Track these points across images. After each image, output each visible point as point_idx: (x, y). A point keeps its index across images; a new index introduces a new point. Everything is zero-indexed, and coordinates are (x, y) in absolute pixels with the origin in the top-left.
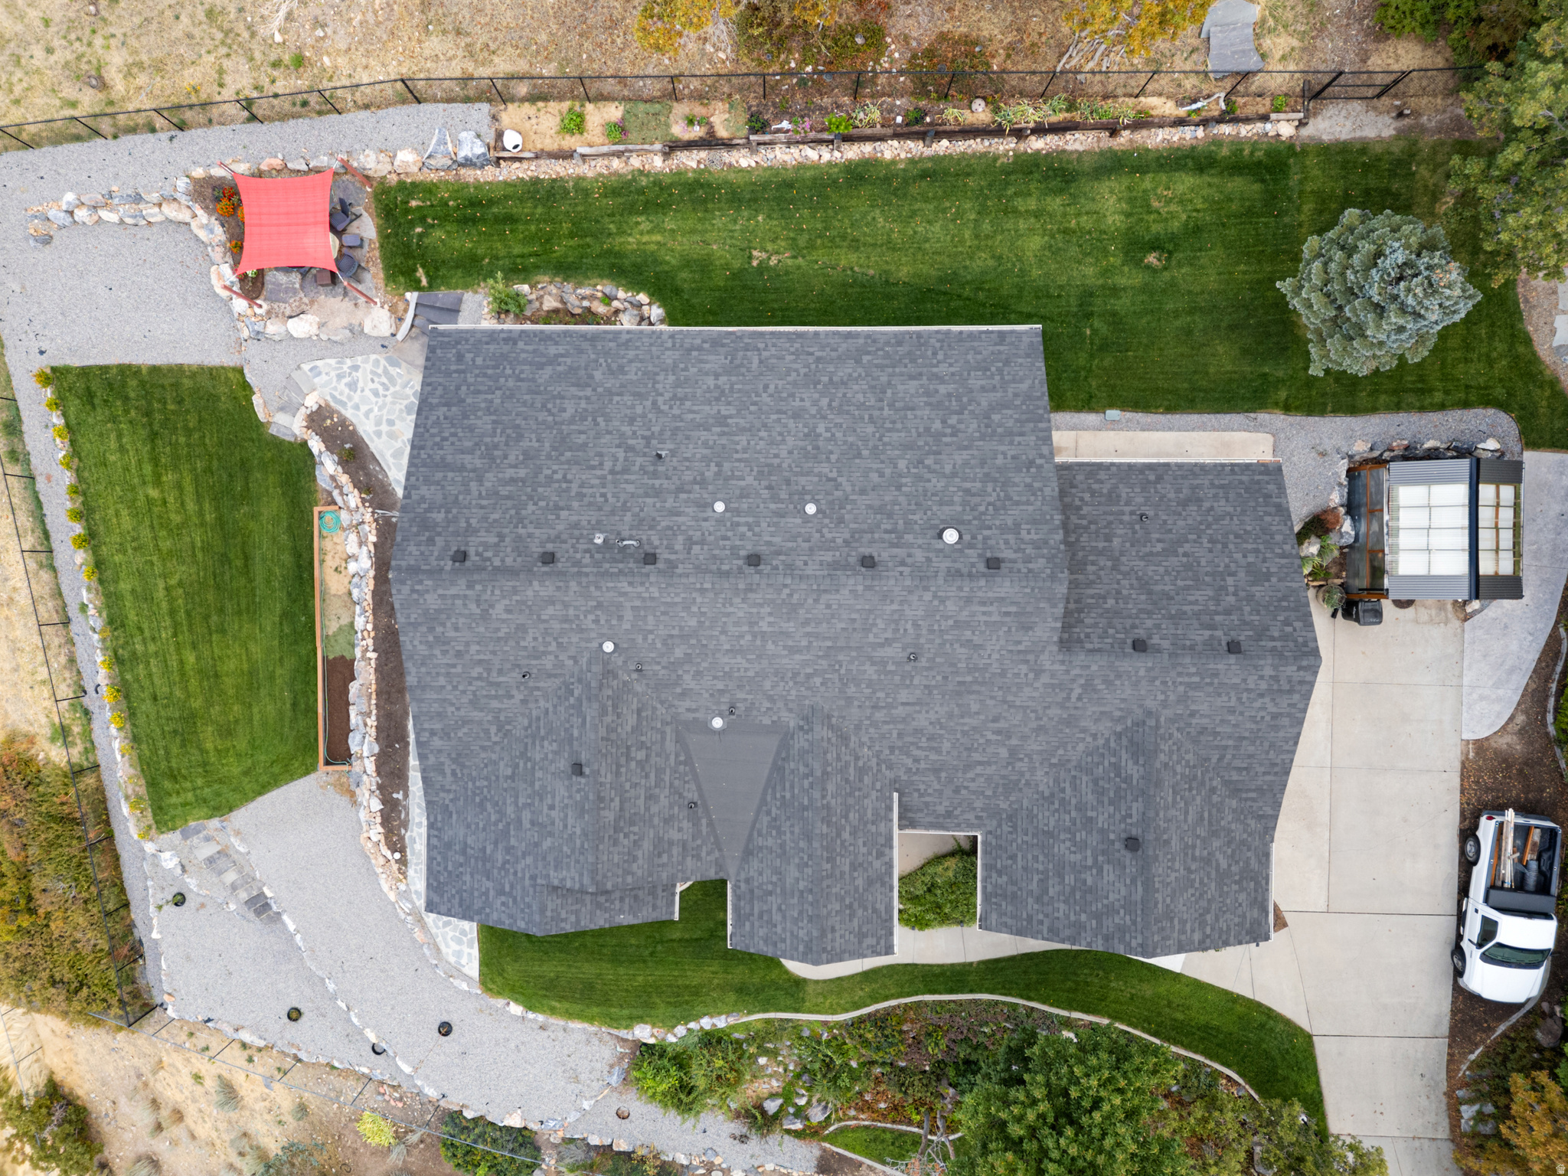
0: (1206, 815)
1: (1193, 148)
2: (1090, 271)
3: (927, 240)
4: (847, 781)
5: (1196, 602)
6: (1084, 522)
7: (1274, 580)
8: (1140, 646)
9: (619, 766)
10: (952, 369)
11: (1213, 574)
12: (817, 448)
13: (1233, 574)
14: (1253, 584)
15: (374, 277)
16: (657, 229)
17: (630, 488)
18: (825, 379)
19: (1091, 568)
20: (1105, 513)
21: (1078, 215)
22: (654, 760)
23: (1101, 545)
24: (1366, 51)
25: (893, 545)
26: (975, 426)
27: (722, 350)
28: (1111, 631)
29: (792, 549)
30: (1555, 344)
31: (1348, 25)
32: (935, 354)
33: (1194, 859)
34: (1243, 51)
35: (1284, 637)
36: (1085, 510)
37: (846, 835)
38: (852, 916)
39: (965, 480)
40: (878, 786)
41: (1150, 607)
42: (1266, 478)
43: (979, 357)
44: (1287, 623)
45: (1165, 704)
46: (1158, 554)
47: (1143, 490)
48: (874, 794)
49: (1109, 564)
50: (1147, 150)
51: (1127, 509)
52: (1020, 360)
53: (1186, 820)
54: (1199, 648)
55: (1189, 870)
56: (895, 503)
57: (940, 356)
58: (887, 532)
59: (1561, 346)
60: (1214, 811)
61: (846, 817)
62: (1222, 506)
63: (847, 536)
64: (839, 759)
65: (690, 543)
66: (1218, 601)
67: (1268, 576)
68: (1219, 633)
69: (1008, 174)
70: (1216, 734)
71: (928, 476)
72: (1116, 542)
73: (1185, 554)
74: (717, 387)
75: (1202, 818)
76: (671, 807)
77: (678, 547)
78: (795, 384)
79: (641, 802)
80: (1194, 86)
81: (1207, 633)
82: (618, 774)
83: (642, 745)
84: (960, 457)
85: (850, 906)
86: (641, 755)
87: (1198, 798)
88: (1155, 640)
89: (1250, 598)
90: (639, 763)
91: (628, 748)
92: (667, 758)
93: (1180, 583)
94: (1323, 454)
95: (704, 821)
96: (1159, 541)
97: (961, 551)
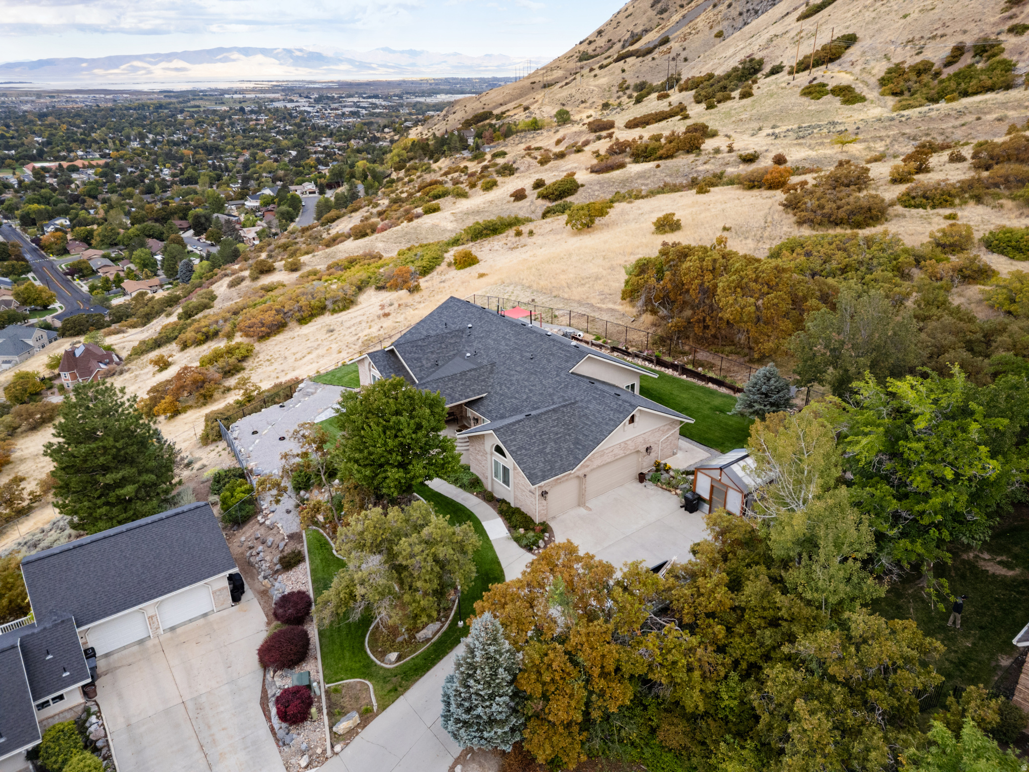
33: (540, 436)
45: (582, 401)
60: (563, 439)
70: (588, 418)
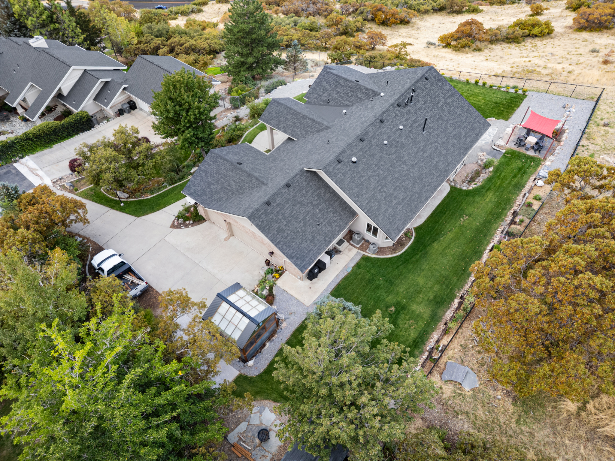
0: (229, 188)
1: (424, 344)
2: (401, 290)
3: (442, 257)
4: (308, 127)
5: (287, 209)
6: (329, 210)
7: (276, 233)
8: (288, 186)
9: (351, 88)
10: (398, 209)
11: (290, 221)
12: (400, 161)
13: (286, 225)
14: (279, 227)
15: (515, 148)
16: (490, 201)
17: (420, 119)
18: (418, 181)
19: (316, 198)
20: (327, 217)
21: (423, 299)
22: (346, 97)
23: (320, 207)
24: (426, 422)
25: (362, 149)
26: (378, 197)
27: (444, 170)
28: (297, 184)
29: (378, 130)
30: (267, 408)
31: (441, 422)
32: (406, 211)
33: (222, 177)
34: (452, 375)
35: (260, 216)
36: (332, 215)
37: (295, 120)
38: (276, 113)
39: (366, 179)
40: (300, 135)
41: (295, 198)
42: (303, 264)
43: (397, 219)
44: (262, 221)
46: (306, 216)
47: (325, 233)
48: (299, 133)
49: (314, 203)
50: (433, 331)
51: (324, 223)
52: (388, 226)
53: (233, 180)
54: (276, 196)
55: (220, 174)
56: (372, 160)
57: (404, 211)
58: (366, 151)
59: (264, 410)
60: (227, 191)
61: (299, 123)
62: (304, 245)
63: (372, 143)
64: (315, 127)
65: (397, 115)
66: (283, 214)
67: (278, 233)
68: (275, 205)
69: (451, 289)
71: (373, 174)
72: (318, 211)
73: (300, 221)
74: (433, 159)
75: (229, 186)
76: (332, 97)
77: (397, 112)
78: (422, 174)
79: (339, 90)
80: (448, 354)
81: (278, 202)
82: (350, 87)
83: (352, 96)
84: (373, 185)
85: (279, 113)
86: (350, 95)
87: (234, 187)
88: (286, 190)
89: (276, 222)
90: (348, 93)
91: (354, 92)
92: (344, 101)
93: (295, 212)
94: (291, 314)
95: (323, 103)
96: (309, 220)
97: (349, 159)
